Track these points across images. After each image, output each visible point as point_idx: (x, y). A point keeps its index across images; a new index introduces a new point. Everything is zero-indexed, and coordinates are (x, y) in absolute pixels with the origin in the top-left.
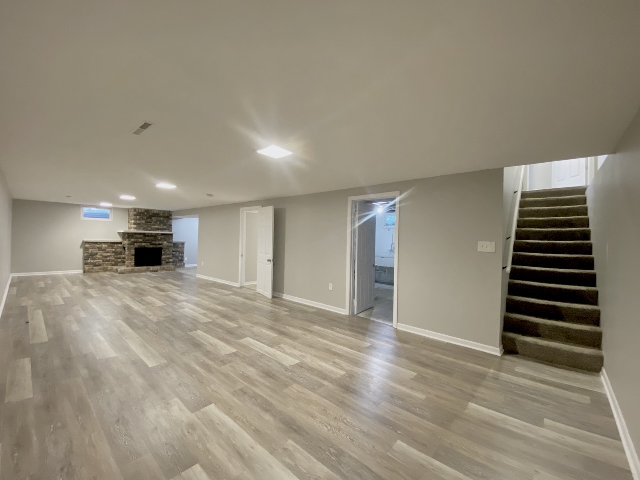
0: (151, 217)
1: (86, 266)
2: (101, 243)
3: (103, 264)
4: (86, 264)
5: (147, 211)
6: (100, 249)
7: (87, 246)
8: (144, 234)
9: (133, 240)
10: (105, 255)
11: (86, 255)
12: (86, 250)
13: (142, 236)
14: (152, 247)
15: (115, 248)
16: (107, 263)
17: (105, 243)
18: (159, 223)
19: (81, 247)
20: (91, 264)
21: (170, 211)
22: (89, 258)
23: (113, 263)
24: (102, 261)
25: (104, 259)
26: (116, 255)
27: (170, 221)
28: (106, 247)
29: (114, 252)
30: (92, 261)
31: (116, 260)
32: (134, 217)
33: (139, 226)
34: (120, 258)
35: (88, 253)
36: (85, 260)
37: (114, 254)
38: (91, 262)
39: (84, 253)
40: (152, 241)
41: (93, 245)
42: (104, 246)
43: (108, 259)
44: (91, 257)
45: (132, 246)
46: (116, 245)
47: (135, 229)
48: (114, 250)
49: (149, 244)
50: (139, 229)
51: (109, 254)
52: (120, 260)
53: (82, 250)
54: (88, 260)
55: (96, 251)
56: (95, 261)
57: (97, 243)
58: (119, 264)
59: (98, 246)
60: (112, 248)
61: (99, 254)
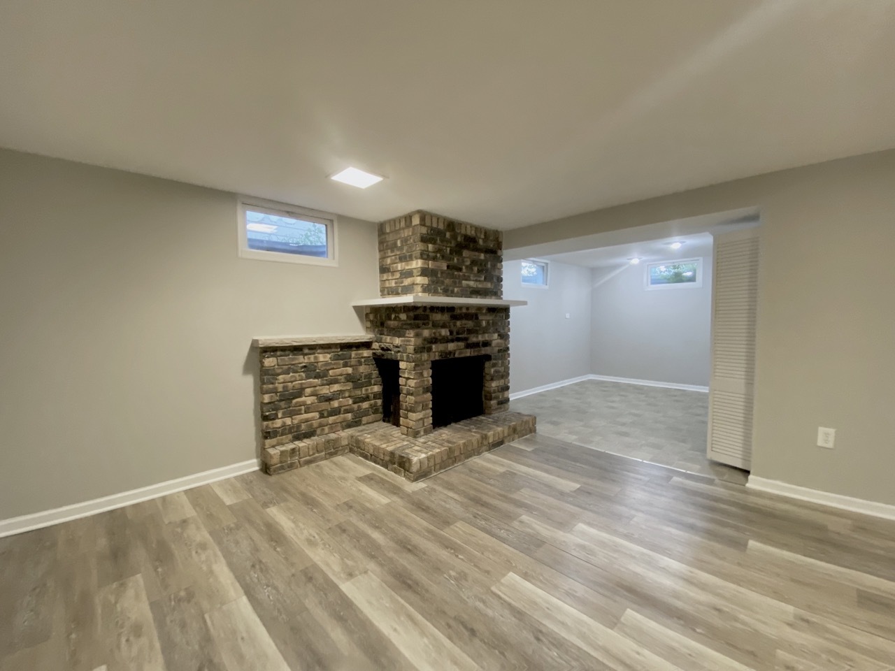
0: (458, 249)
1: (268, 442)
2: (313, 348)
3: (321, 425)
4: (267, 435)
5: (451, 225)
6: (309, 370)
7: (269, 362)
8: (449, 309)
9: (426, 333)
10: (325, 391)
11: (267, 398)
12: (264, 377)
13: (445, 317)
14: (468, 353)
15: (353, 362)
16: (331, 419)
17: (326, 347)
18: (476, 269)
19: (247, 369)
20: (285, 430)
21: (497, 231)
22: (277, 409)
23: (349, 416)
24: (316, 415)
25: (324, 406)
26: (354, 388)
27: (499, 264)
28: (327, 364)
29: (349, 378)
30: (288, 421)
31: (355, 406)
32: (420, 247)
33: (435, 280)
34: (367, 398)
35: (275, 391)
36: (265, 418)
37: (349, 386)
38: (284, 425)
39: (260, 391)
40: (470, 331)
41: (288, 359)
42: (323, 358)
43: (335, 404)
44: (283, 404)
45: (425, 356)
46: (353, 354)
47: (426, 289)
48: (350, 370)
49: (462, 344)
50: (435, 292)
51: (336, 387)
52: (365, 405)
53: (249, 382)
54: (276, 417)
55: (297, 380)
56: (297, 419)
57: (297, 349)
58: (365, 419)
59: (302, 360)
60: (345, 365)
61: (308, 391)
